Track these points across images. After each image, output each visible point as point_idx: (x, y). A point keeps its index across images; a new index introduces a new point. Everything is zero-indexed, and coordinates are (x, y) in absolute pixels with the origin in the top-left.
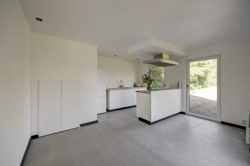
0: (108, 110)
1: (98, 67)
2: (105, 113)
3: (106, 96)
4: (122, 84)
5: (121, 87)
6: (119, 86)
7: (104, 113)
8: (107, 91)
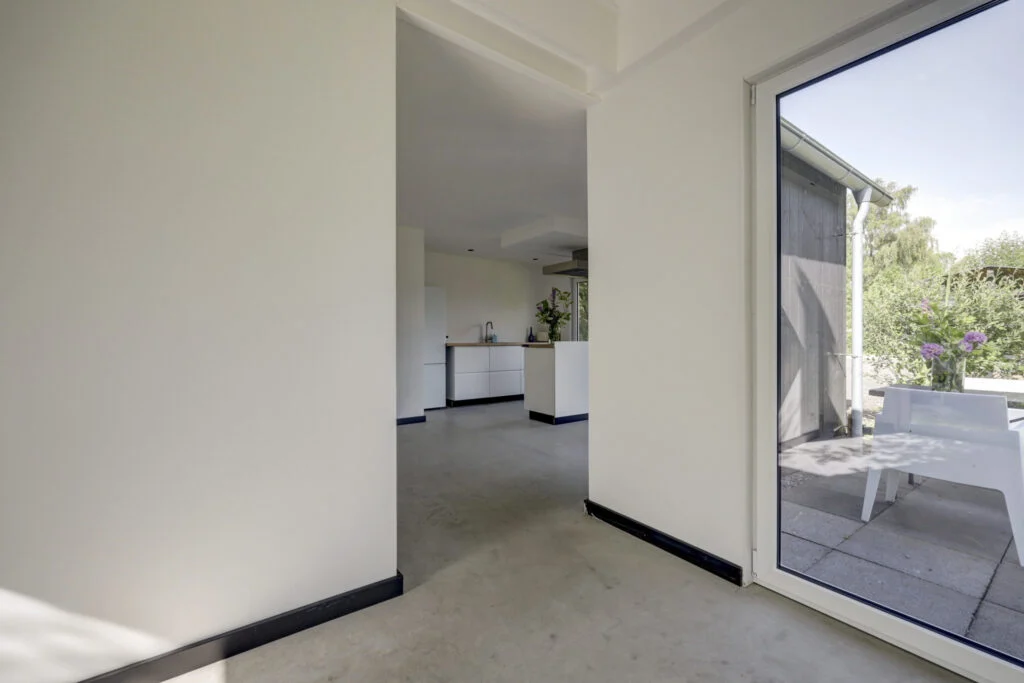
0: (451, 404)
1: (427, 284)
2: (443, 408)
3: (444, 361)
4: (491, 332)
5: (489, 341)
6: (481, 338)
7: (439, 409)
8: (449, 349)
